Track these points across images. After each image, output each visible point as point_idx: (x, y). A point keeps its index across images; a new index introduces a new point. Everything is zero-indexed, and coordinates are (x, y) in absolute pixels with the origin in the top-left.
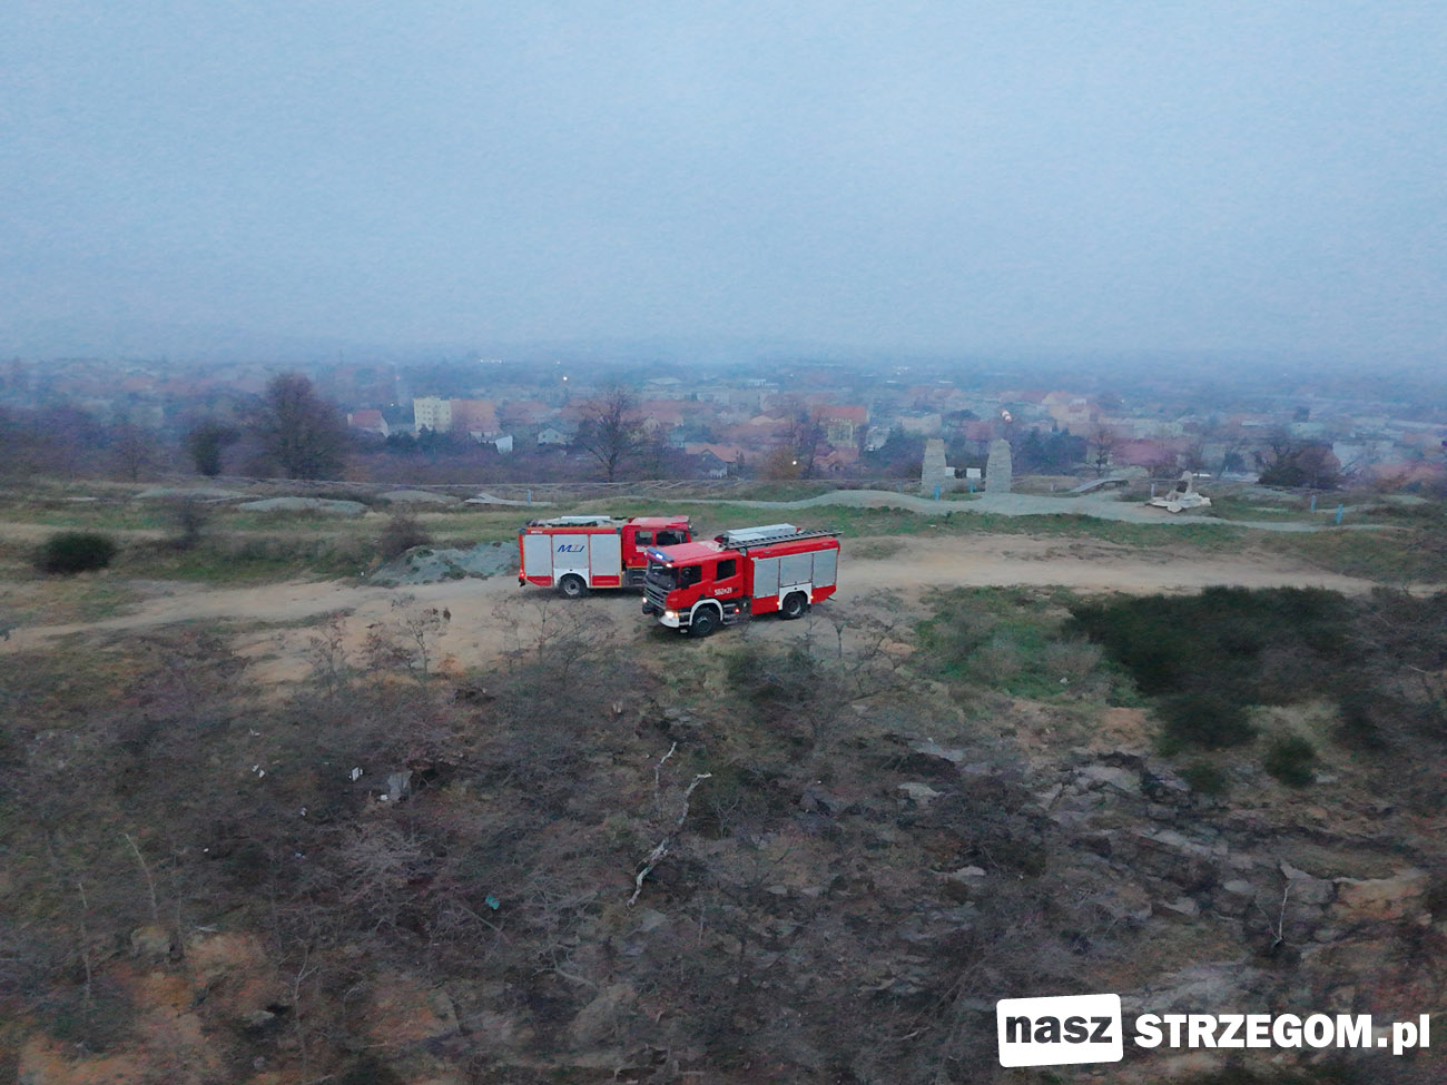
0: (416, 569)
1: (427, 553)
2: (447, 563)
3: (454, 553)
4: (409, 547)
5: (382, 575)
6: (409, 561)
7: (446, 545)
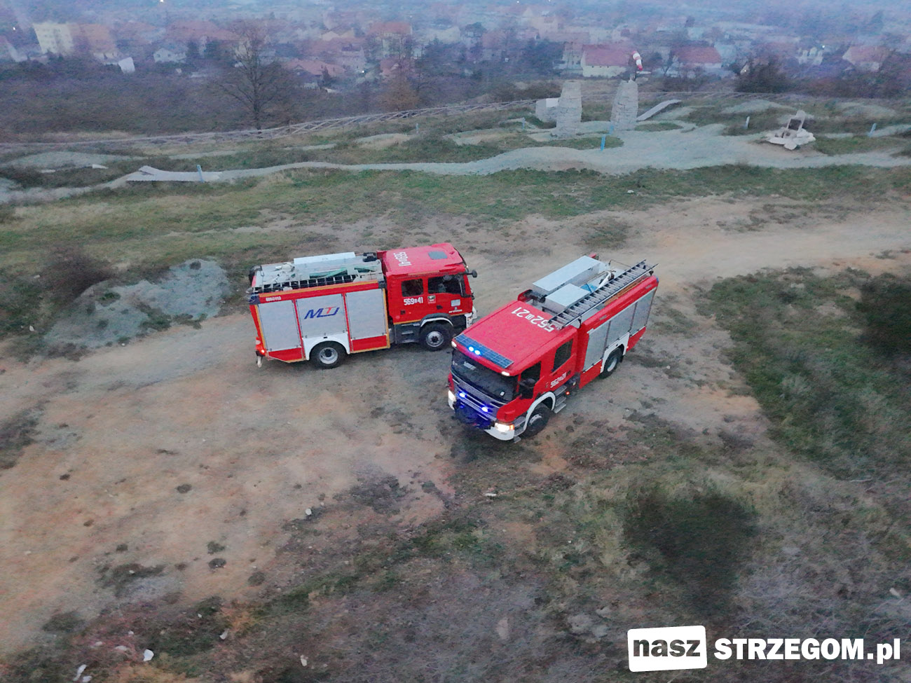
0: (103, 324)
1: (112, 297)
2: (143, 307)
3: (146, 289)
4: (84, 289)
5: (59, 335)
6: (90, 311)
7: (130, 277)
